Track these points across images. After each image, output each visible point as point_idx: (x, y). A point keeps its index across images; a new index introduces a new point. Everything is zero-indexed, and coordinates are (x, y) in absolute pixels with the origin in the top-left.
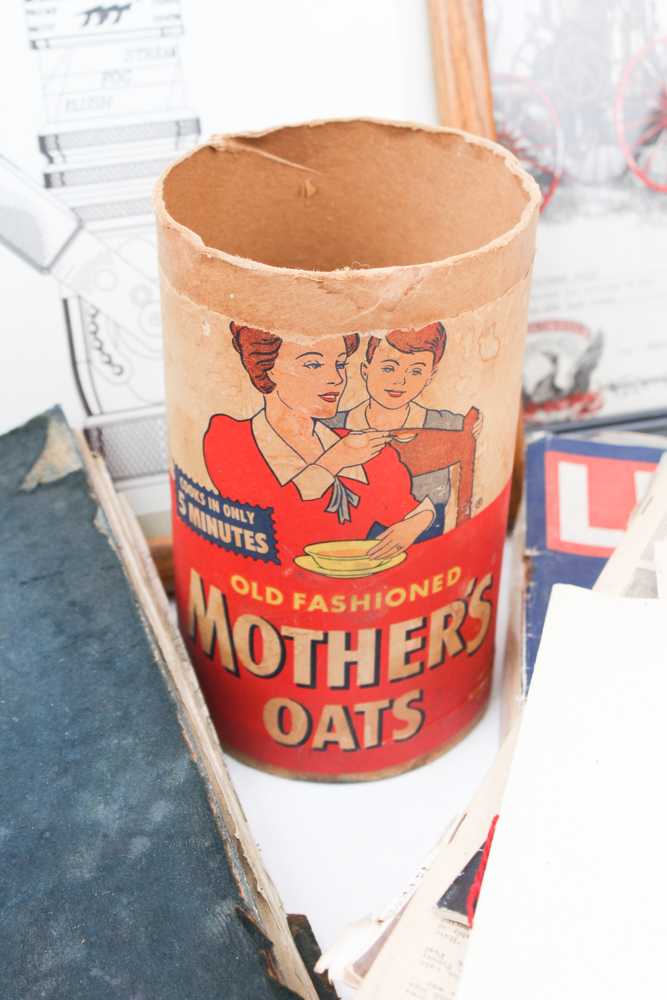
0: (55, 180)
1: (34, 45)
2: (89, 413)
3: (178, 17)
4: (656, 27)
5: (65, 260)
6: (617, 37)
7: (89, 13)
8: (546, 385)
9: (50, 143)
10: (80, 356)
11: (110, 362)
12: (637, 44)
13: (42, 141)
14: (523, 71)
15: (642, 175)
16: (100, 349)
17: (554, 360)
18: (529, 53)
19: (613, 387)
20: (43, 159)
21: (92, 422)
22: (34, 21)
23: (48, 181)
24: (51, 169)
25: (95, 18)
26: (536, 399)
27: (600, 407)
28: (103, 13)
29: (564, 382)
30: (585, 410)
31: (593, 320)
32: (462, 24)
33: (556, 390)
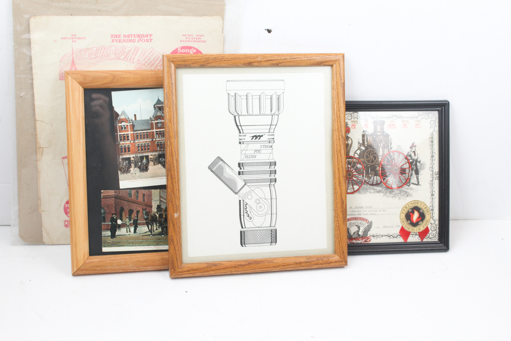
0: (241, 173)
1: (240, 143)
2: (242, 228)
3: (273, 139)
4: (391, 148)
5: (241, 192)
6: (381, 150)
7: (253, 137)
8: (357, 233)
9: (241, 165)
10: (242, 214)
11: (248, 216)
12: (386, 152)
13: (239, 164)
14: (356, 156)
15: (385, 184)
16: (246, 213)
17: (359, 228)
18: (358, 152)
19: (373, 236)
20: (239, 168)
21: (243, 229)
22: (241, 138)
23: (239, 173)
24: (240, 170)
25: (254, 138)
26: (353, 237)
27: (370, 241)
28: (256, 137)
29: (360, 233)
30: (366, 241)
31: (370, 218)
32: (340, 145)
33: (359, 235)
